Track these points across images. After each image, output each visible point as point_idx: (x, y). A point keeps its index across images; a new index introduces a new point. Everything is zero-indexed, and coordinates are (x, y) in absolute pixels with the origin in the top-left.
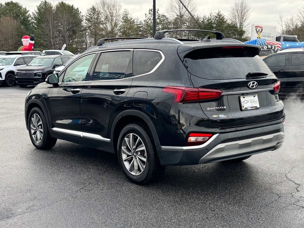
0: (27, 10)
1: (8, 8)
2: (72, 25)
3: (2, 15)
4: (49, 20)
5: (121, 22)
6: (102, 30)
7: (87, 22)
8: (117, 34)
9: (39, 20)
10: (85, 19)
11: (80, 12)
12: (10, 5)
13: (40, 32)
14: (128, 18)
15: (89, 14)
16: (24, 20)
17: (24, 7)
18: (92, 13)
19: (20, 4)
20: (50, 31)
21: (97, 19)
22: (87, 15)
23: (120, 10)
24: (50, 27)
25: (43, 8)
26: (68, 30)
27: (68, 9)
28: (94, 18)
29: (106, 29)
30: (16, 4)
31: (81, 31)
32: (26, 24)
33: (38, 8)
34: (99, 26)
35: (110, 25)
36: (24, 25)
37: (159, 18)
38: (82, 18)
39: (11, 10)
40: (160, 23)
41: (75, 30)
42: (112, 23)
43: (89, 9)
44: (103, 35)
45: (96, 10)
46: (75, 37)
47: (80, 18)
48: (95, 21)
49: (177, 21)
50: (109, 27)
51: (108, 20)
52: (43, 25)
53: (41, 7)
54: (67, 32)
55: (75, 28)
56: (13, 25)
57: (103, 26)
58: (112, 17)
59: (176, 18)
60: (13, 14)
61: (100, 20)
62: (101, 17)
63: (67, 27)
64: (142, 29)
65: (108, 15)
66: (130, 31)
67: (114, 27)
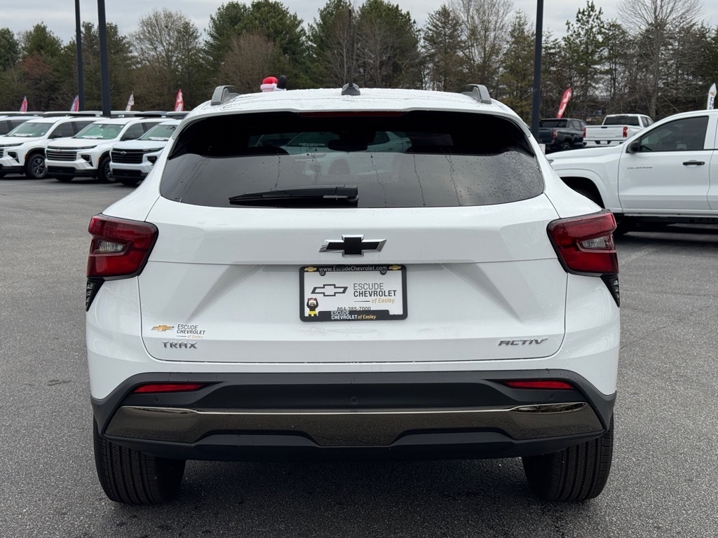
0: (299, 18)
1: (258, 15)
2: (395, 50)
3: (244, 31)
4: (341, 41)
5: (508, 42)
6: (461, 62)
7: (426, 44)
8: (495, 72)
9: (322, 41)
10: (424, 38)
11: (412, 21)
12: (263, 9)
13: (322, 68)
14: (523, 32)
15: (434, 26)
16: (290, 41)
17: (292, 12)
18: (441, 23)
19: (285, 7)
20: (342, 66)
21: (451, 36)
22: (428, 28)
23: (506, 15)
24: (343, 56)
25: (332, 14)
26: (382, 64)
27: (387, 15)
28: (445, 35)
29: (469, 59)
30: (274, 5)
31: (412, 66)
32: (294, 52)
33: (321, 14)
34: (456, 52)
35: (481, 50)
36: (290, 53)
37: (603, 30)
38: (418, 36)
39: (264, 19)
40: (604, 44)
41: (399, 62)
42: (485, 44)
43: (434, 14)
44: (464, 75)
45: (449, 16)
46: (399, 80)
47: (411, 36)
48: (447, 41)
49: (648, 38)
50: (477, 55)
51: (477, 40)
52: (328, 53)
53: (328, 13)
54: (380, 69)
55: (400, 58)
56: (265, 53)
57: (464, 53)
58: (486, 32)
59: (647, 31)
60: (268, 28)
61: (459, 39)
62: (461, 32)
63: (381, 57)
64: (558, 60)
65: (477, 27)
66: (528, 63)
67: (491, 55)
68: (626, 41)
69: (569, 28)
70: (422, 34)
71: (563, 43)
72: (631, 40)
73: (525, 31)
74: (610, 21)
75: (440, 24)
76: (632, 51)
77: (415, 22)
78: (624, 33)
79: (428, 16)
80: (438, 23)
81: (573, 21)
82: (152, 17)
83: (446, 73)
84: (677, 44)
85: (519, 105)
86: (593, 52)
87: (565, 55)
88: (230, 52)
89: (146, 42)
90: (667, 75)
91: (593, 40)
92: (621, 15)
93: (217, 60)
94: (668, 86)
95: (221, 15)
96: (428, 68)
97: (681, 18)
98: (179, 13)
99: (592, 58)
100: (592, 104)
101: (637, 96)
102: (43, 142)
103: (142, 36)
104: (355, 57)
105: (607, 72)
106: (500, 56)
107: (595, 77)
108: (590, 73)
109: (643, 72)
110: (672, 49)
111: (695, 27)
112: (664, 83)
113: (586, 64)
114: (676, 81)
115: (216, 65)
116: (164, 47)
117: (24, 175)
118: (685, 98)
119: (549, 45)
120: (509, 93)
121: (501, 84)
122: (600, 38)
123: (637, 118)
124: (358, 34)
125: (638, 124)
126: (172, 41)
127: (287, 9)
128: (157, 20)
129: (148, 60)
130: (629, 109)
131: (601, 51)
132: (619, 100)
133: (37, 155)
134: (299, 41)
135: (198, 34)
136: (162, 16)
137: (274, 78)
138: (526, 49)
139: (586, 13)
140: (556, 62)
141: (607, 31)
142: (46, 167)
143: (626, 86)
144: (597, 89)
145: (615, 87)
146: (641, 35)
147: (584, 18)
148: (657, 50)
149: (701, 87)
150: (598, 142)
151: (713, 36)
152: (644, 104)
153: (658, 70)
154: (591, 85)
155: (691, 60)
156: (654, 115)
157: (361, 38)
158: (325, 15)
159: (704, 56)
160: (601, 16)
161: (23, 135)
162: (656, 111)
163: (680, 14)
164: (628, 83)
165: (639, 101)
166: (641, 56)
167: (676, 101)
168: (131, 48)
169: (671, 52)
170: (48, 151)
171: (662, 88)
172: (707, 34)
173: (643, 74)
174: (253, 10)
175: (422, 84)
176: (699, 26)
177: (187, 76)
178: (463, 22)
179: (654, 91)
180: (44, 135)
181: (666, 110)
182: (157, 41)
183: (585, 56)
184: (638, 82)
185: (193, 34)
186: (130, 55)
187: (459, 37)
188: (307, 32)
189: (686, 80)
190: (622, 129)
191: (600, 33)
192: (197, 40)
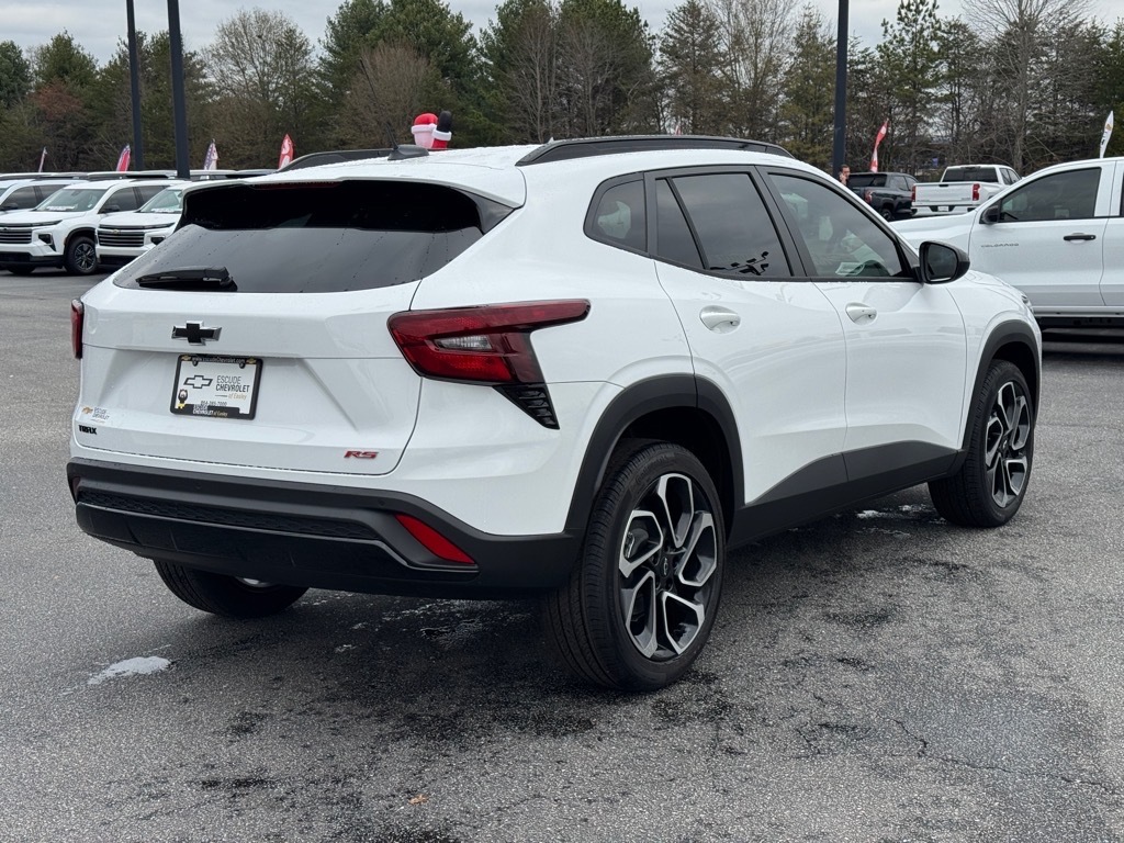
0: (465, 21)
1: (403, 17)
2: (615, 70)
3: (381, 42)
4: (533, 55)
5: (792, 54)
6: (720, 86)
7: (665, 58)
8: (773, 100)
9: (502, 56)
10: (661, 49)
11: (642, 23)
12: (409, 7)
13: (503, 99)
14: (815, 38)
15: (676, 31)
16: (453, 57)
17: (454, 12)
18: (687, 25)
20: (533, 94)
21: (703, 46)
22: (667, 34)
23: (788, 12)
24: (535, 80)
25: (517, 14)
26: (596, 90)
27: (603, 14)
28: (693, 44)
29: (732, 81)
31: (643, 94)
32: (459, 73)
33: (499, 14)
34: (711, 71)
35: (750, 67)
36: (452, 74)
37: (940, 34)
38: (651, 45)
39: (411, 23)
40: (941, 55)
41: (623, 88)
42: (756, 58)
43: (675, 11)
44: (723, 105)
45: (700, 14)
46: (624, 116)
47: (641, 46)
48: (697, 53)
49: (1010, 45)
50: (744, 74)
51: (743, 50)
52: (513, 75)
53: (511, 11)
54: (594, 98)
55: (624, 81)
56: (414, 75)
57: (723, 72)
58: (756, 39)
59: (1008, 33)
60: (418, 37)
61: (716, 50)
62: (719, 39)
63: (595, 80)
64: (870, 81)
65: (743, 31)
66: (824, 86)
67: (765, 75)
68: (975, 50)
69: (886, 31)
70: (659, 45)
71: (877, 55)
72: (983, 49)
73: (818, 36)
74: (950, 19)
75: (685, 28)
76: (984, 66)
77: (646, 25)
78: (972, 37)
79: (666, 15)
80: (682, 25)
81: (893, 19)
82: (238, 22)
83: (696, 104)
84: (1054, 54)
85: (811, 151)
86: (925, 69)
87: (881, 73)
88: (359, 74)
89: (229, 60)
90: (1040, 102)
91: (924, 49)
92: (967, 11)
93: (340, 89)
94: (1041, 119)
95: (344, 17)
96: (668, 96)
97: (1061, 14)
98: (279, 15)
99: (923, 77)
100: (924, 149)
101: (993, 136)
102: (91, 219)
103: (221, 52)
104: (554, 80)
105: (945, 99)
106: (781, 76)
107: (928, 106)
108: (920, 102)
109: (1002, 98)
110: (1046, 62)
111: (1083, 27)
112: (1035, 115)
113: (914, 88)
114: (1054, 112)
115: (337, 95)
116: (256, 68)
117: (64, 269)
118: (1068, 138)
119: (856, 58)
120: (794, 134)
121: (781, 120)
122: (935, 46)
123: (994, 170)
124: (558, 44)
125: (996, 180)
126: (269, 59)
127: (447, 6)
128: (244, 27)
129: (232, 90)
130: (980, 156)
131: (937, 66)
132: (965, 143)
133: (82, 239)
134: (465, 56)
135: (310, 48)
136: (253, 20)
137: (432, 116)
138: (820, 64)
139: (913, 8)
140: (868, 84)
141: (945, 35)
142: (98, 256)
143: (976, 121)
144: (931, 125)
145: (959, 121)
146: (999, 40)
147: (910, 15)
148: (1024, 64)
149: (1093, 120)
150: (934, 208)
151: (1111, 40)
152: (1004, 148)
153: (1026, 95)
154: (921, 120)
155: (1076, 78)
156: (1020, 164)
157: (563, 51)
158: (506, 15)
159: (1097, 71)
160: (936, 12)
161: (60, 208)
162: (1024, 159)
163: (1059, 7)
164: (979, 116)
165: (997, 144)
166: (999, 73)
167: (1054, 142)
168: (204, 71)
169: (1046, 66)
170: (99, 233)
171: (1032, 123)
172: (1101, 38)
173: (1003, 101)
174: (395, 10)
175: (659, 122)
176: (1089, 26)
177: (292, 113)
178: (721, 23)
179: (1020, 127)
180: (92, 208)
181: (1038, 157)
182: (245, 58)
183: (911, 75)
184: (994, 113)
185: (301, 47)
186: (202, 81)
187: (716, 46)
188: (478, 41)
189: (1069, 109)
190: (972, 187)
191: (934, 38)
192: (307, 57)
